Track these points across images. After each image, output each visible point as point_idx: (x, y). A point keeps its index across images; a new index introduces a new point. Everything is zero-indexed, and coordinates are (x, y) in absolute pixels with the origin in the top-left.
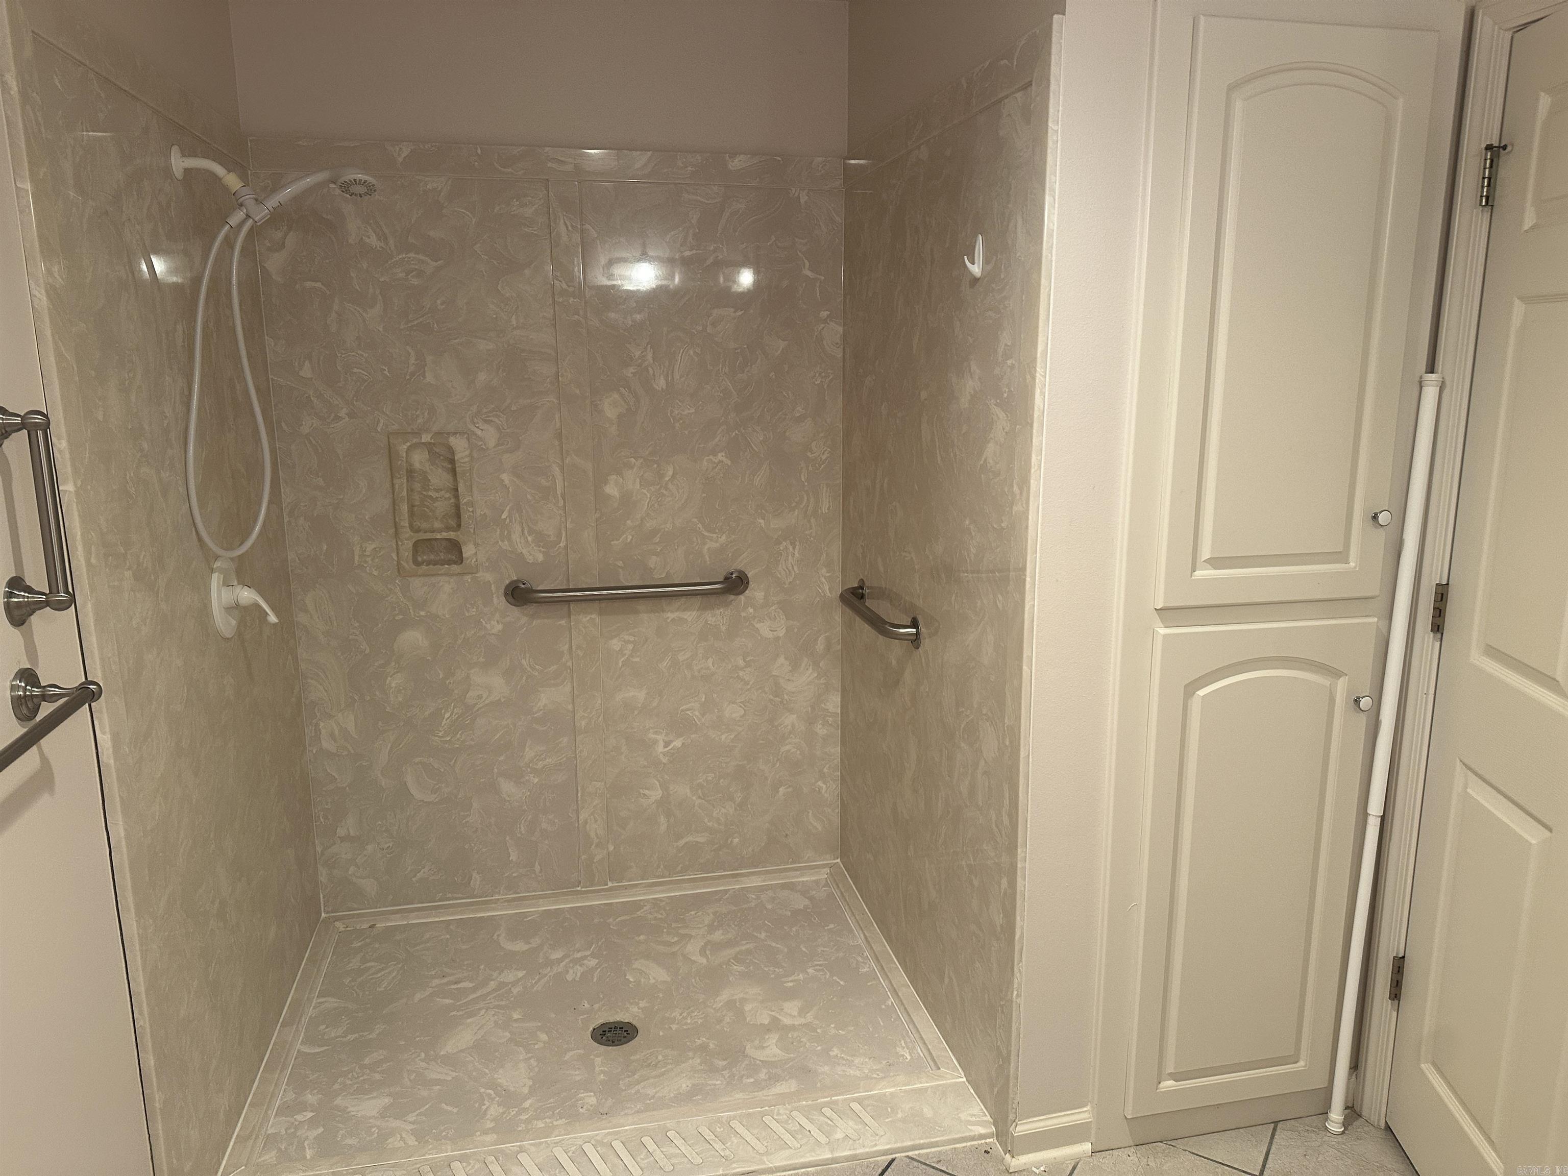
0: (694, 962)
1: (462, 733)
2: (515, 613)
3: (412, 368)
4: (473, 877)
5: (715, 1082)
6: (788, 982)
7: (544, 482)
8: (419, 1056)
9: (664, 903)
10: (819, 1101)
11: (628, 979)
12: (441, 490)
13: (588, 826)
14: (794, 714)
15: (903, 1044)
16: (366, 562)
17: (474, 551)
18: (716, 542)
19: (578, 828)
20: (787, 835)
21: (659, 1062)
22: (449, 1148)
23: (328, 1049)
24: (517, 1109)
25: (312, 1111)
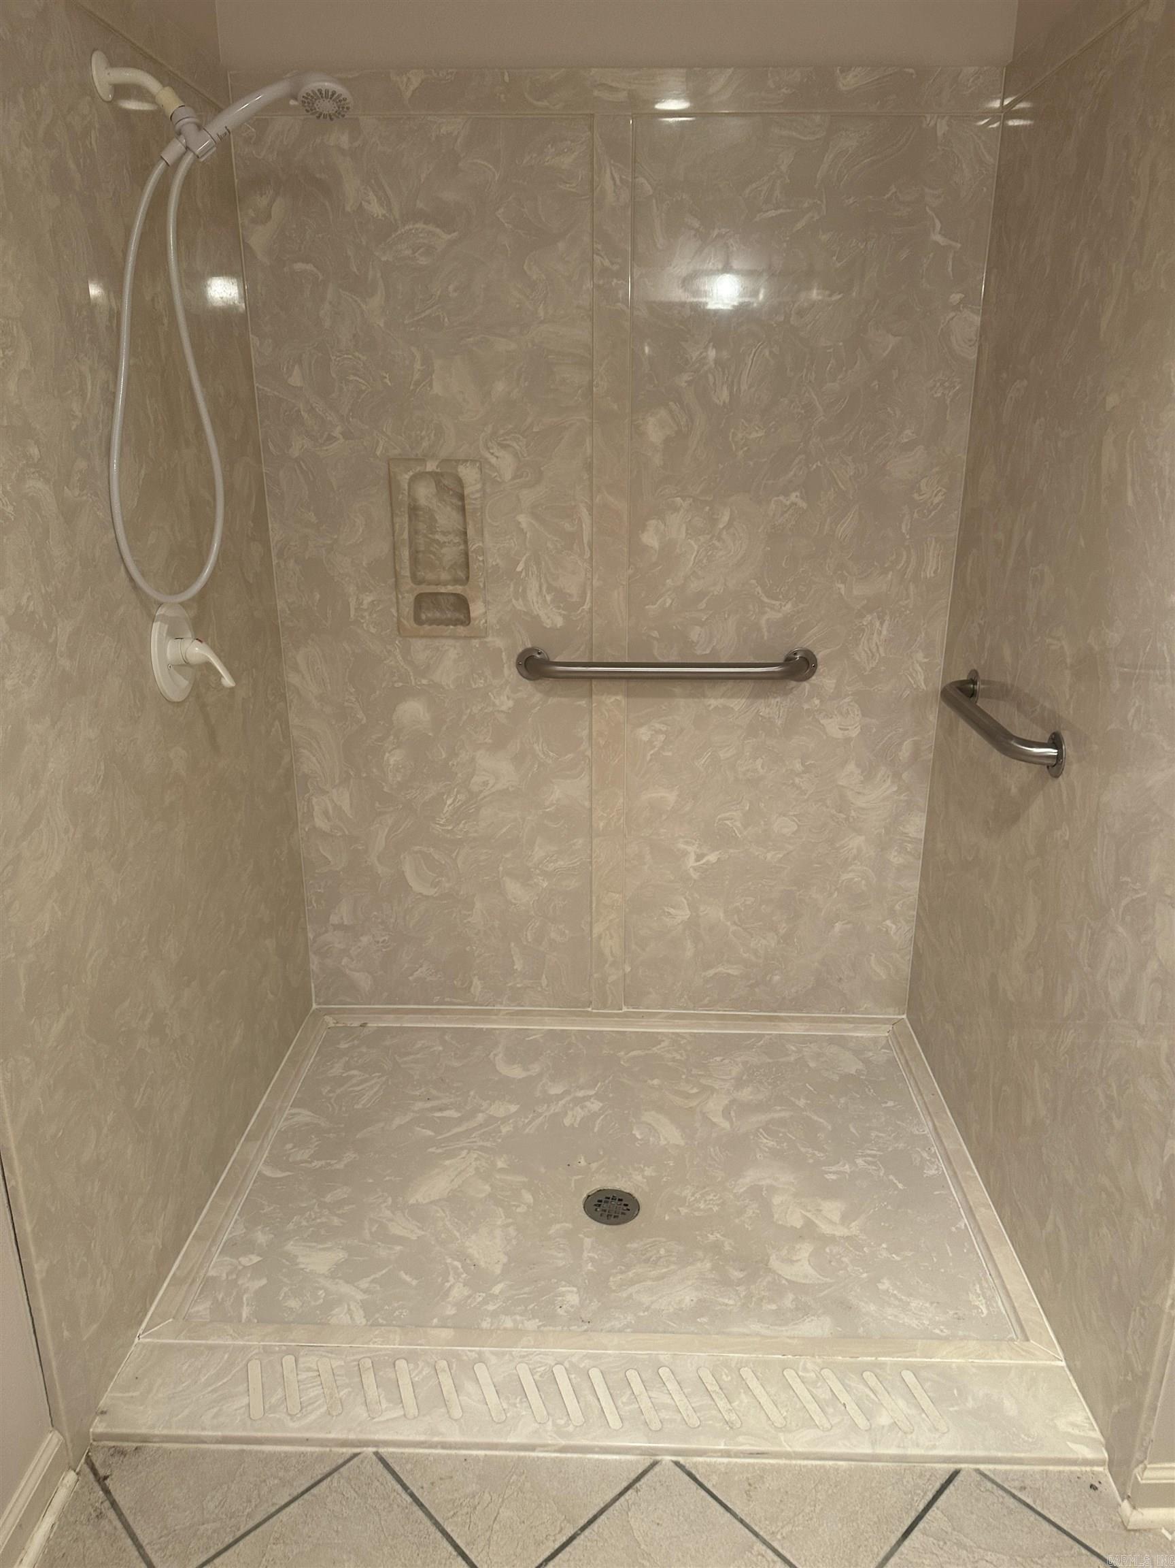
0: (714, 1124)
1: (466, 823)
2: (528, 689)
3: (417, 376)
4: (474, 983)
5: (726, 1301)
6: (830, 1173)
7: (568, 527)
8: (384, 1202)
9: (685, 1041)
10: (860, 1359)
11: (634, 1135)
12: (449, 533)
13: (602, 942)
14: (861, 835)
15: (978, 1291)
16: (363, 617)
17: (484, 610)
18: (779, 611)
19: (591, 941)
20: (841, 979)
21: (660, 1257)
22: (398, 1338)
23: (289, 1176)
24: (484, 1295)
25: (259, 1255)
